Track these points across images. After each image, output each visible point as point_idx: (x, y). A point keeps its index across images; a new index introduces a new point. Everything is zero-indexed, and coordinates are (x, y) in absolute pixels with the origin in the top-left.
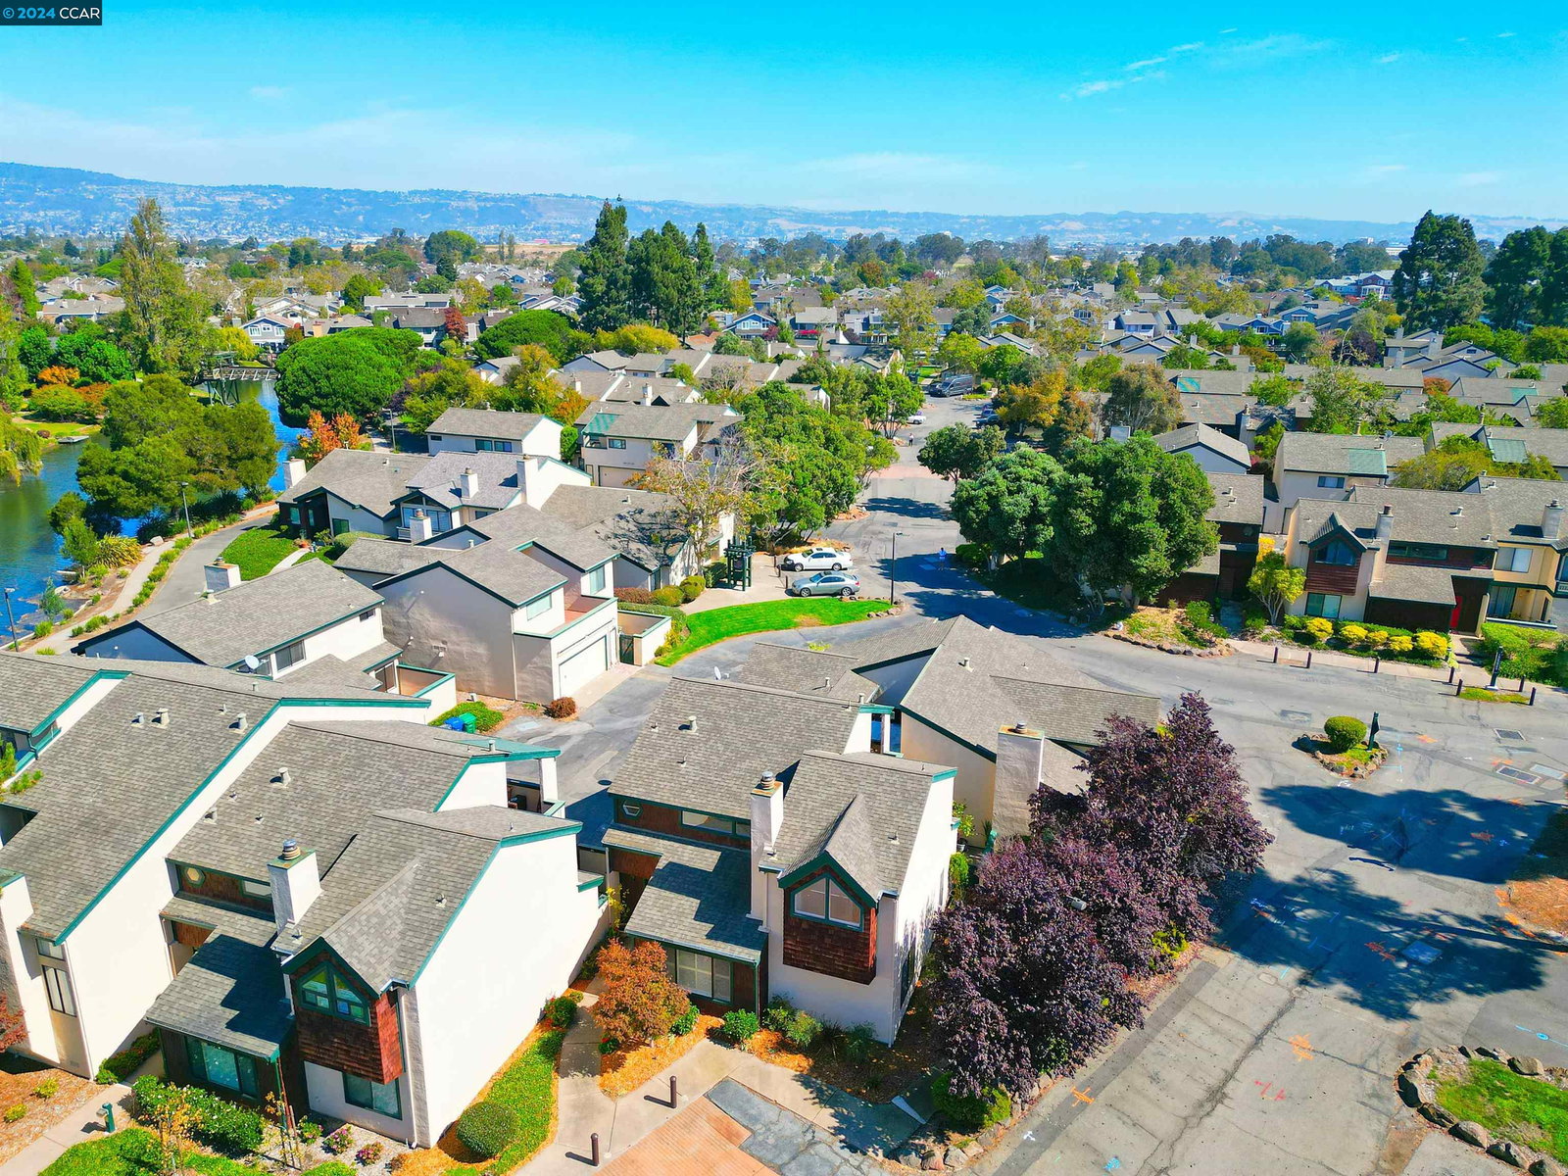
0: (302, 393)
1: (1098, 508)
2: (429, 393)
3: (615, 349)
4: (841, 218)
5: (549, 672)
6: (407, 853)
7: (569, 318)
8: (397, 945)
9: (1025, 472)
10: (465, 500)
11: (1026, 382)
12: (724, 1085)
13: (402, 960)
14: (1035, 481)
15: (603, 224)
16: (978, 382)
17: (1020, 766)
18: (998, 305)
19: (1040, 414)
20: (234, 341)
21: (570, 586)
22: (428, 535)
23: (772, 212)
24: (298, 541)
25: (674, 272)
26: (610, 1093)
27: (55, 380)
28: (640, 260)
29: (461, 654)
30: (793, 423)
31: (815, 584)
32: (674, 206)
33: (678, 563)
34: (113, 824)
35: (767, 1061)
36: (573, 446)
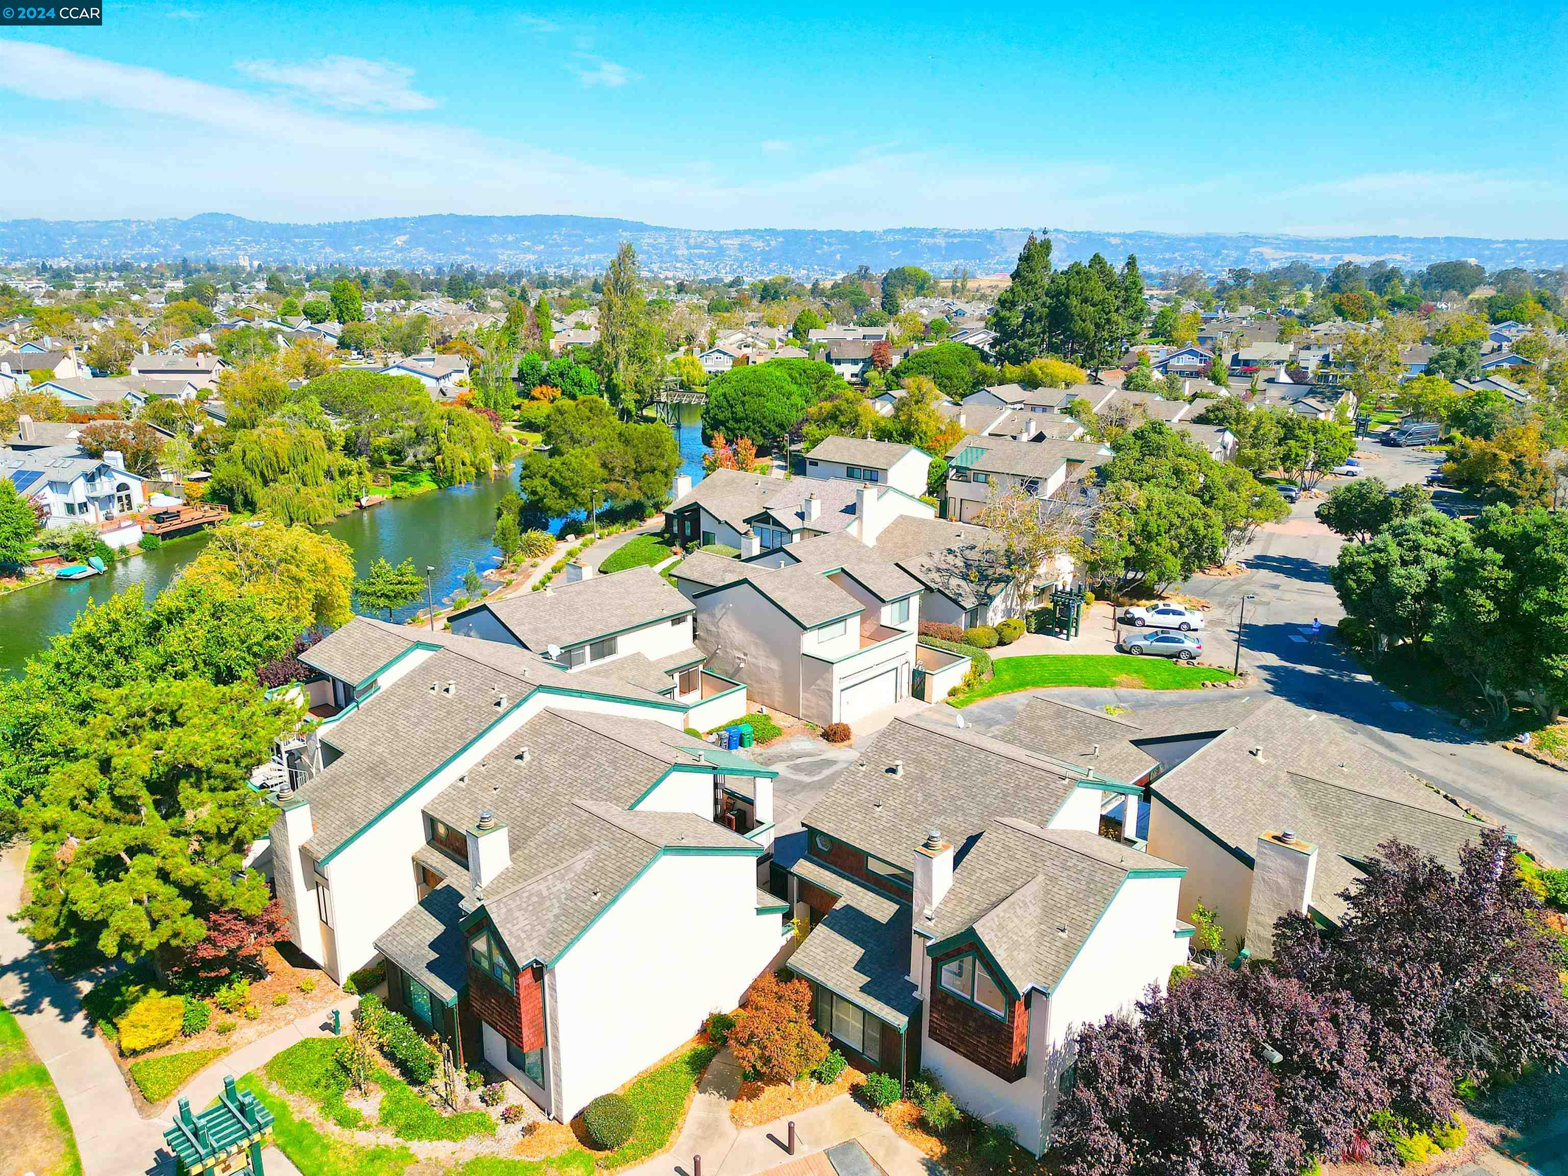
0: (721, 417)
1: (1505, 592)
2: (824, 421)
3: (1019, 383)
4: (1340, 244)
5: (830, 695)
6: (586, 842)
7: (982, 352)
8: (549, 925)
9: (1428, 541)
10: (807, 524)
11: (1487, 438)
12: (848, 1146)
13: (549, 941)
14: (1439, 552)
15: (1025, 259)
16: (1447, 431)
17: (1283, 882)
18: (1505, 344)
19: (1498, 474)
20: (689, 368)
21: (867, 615)
22: (756, 551)
23: (1257, 240)
24: (674, 548)
25: (1093, 305)
26: (737, 1121)
27: (542, 397)
28: (1060, 293)
29: (757, 667)
30: (1165, 466)
31: (1148, 643)
32: (1145, 236)
33: (998, 603)
34: (389, 773)
35: (901, 1135)
36: (940, 478)
